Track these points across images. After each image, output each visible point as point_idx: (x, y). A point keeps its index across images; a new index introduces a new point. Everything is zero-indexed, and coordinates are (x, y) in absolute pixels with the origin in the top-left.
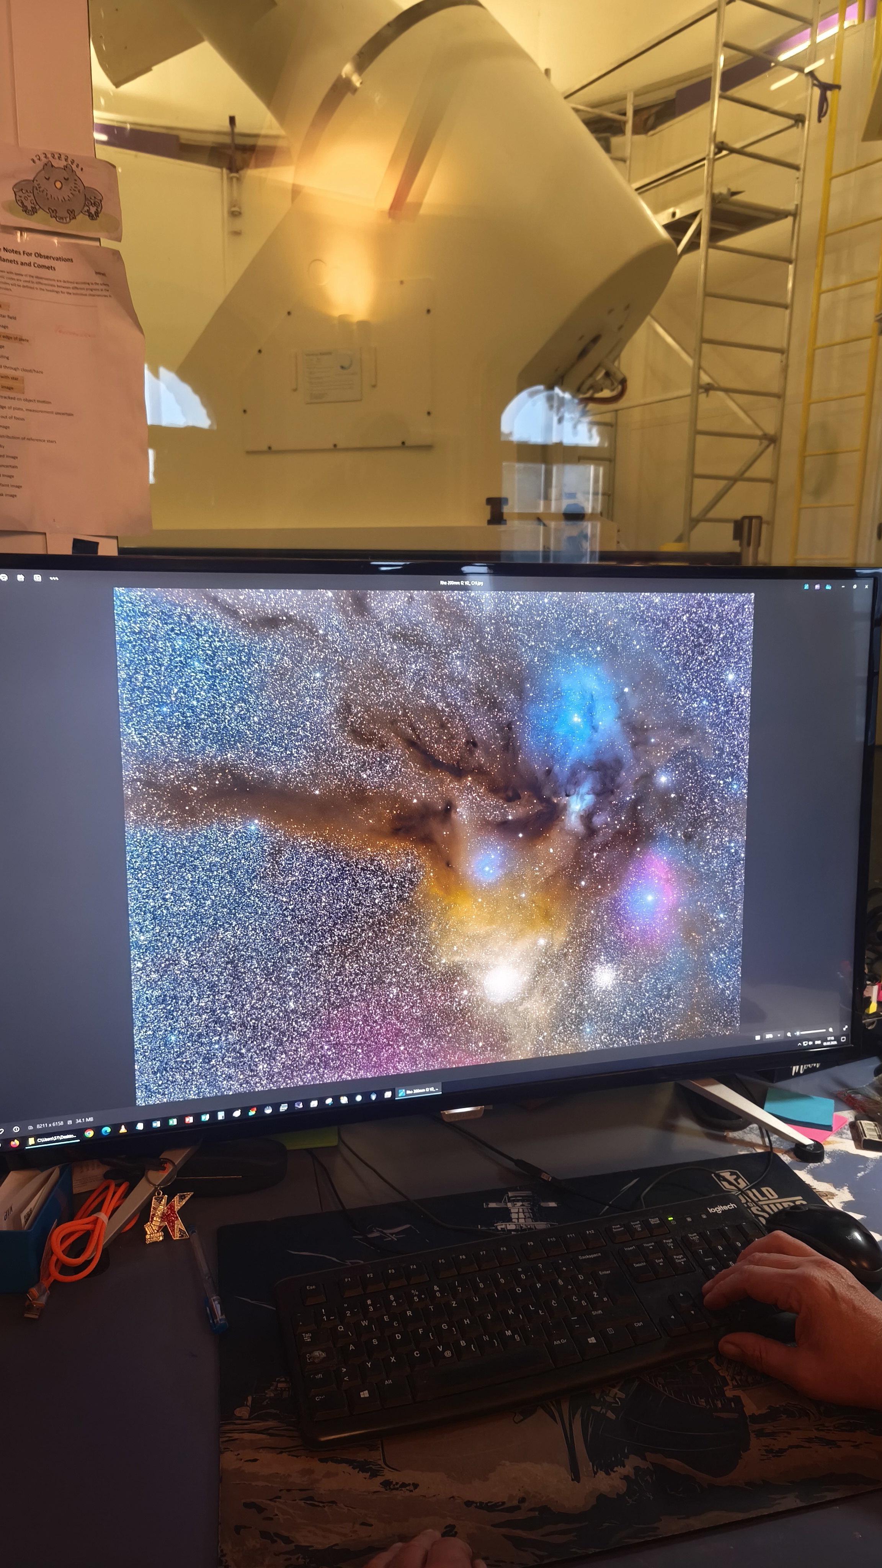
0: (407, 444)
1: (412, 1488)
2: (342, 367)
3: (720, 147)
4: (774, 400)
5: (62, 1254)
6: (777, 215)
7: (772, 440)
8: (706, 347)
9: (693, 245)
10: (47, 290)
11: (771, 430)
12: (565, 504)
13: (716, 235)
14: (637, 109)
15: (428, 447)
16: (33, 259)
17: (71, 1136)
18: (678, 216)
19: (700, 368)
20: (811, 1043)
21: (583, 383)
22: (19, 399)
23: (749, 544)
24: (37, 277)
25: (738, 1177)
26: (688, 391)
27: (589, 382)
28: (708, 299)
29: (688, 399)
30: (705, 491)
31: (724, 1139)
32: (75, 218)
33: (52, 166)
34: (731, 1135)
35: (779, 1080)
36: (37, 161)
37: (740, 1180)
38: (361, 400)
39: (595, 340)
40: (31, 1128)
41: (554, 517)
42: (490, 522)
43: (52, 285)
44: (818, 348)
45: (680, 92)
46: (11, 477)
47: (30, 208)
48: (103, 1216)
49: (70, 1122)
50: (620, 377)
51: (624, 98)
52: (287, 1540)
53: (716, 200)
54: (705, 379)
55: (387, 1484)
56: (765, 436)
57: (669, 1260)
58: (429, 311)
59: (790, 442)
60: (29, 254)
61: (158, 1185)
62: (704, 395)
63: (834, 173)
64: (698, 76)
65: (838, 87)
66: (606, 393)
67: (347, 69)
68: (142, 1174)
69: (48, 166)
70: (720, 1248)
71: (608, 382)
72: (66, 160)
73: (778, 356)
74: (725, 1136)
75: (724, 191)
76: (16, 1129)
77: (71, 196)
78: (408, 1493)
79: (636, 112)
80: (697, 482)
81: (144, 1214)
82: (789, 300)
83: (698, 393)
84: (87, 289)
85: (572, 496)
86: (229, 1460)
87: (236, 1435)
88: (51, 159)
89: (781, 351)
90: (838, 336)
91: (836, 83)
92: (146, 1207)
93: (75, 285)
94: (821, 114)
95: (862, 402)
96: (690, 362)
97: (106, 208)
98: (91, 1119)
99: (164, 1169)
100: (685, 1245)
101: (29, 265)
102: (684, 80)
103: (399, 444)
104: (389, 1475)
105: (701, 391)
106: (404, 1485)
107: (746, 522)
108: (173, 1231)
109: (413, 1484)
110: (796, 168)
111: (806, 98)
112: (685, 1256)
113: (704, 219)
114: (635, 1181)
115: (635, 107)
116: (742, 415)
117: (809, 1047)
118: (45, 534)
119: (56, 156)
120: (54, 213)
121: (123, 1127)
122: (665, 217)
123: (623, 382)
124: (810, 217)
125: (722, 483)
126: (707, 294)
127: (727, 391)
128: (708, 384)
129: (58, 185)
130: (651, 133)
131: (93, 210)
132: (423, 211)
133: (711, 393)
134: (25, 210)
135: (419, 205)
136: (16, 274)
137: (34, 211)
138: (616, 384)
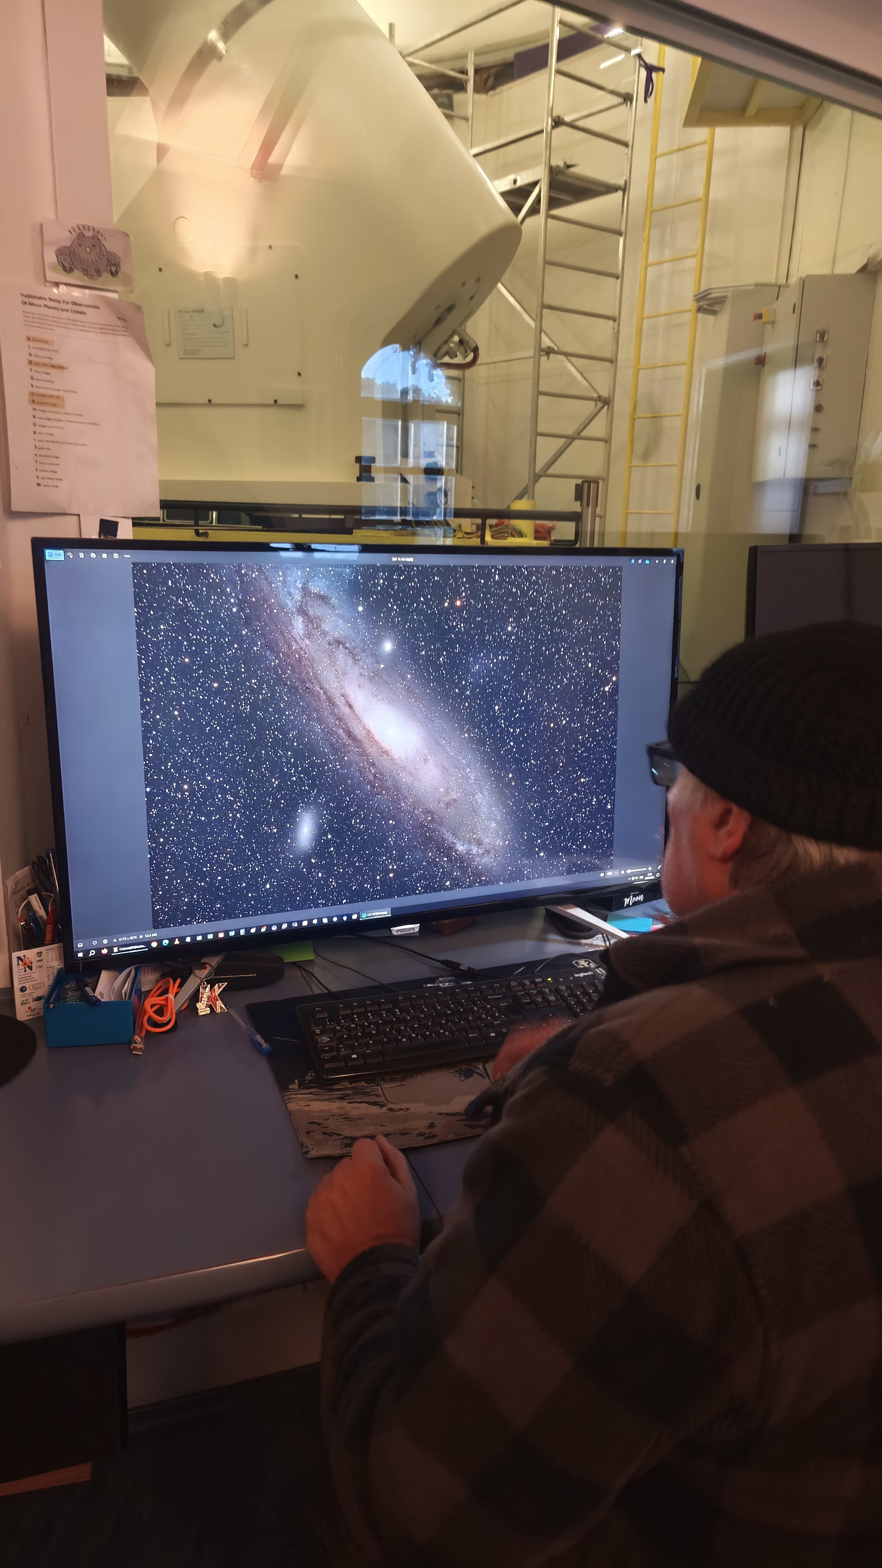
0: (279, 402)
1: (406, 1110)
2: (215, 326)
3: (558, 122)
4: (608, 364)
5: (153, 1014)
6: (610, 189)
7: (606, 402)
8: (545, 311)
9: (534, 210)
10: (81, 330)
11: (605, 394)
12: (424, 462)
13: (553, 203)
14: (477, 68)
15: (299, 407)
16: (70, 307)
17: (143, 946)
18: (519, 184)
19: (541, 330)
20: (637, 878)
21: (439, 349)
22: (61, 413)
23: (588, 505)
24: (73, 320)
25: (590, 963)
26: (531, 353)
27: (444, 349)
28: (547, 266)
29: (532, 360)
30: (546, 448)
31: (580, 944)
32: (101, 275)
33: (84, 236)
34: (584, 941)
35: (616, 910)
36: (73, 232)
37: (591, 964)
38: (233, 358)
39: (450, 309)
40: (115, 940)
41: (414, 470)
42: (359, 479)
43: (84, 326)
44: (647, 318)
45: (518, 56)
46: (55, 472)
47: (68, 268)
48: (171, 996)
49: (141, 937)
50: (473, 345)
51: (465, 56)
52: (338, 1135)
53: (553, 172)
54: (546, 342)
55: (390, 1110)
56: (600, 398)
57: (546, 1000)
58: (297, 276)
59: (622, 404)
60: (67, 303)
61: (204, 978)
62: (546, 357)
63: (659, 152)
64: (535, 42)
65: (663, 70)
66: (458, 360)
67: (213, 35)
68: (191, 972)
69: (81, 236)
70: (579, 993)
71: (462, 349)
72: (94, 231)
73: (611, 323)
74: (580, 943)
75: (561, 164)
76: (105, 941)
77: (97, 258)
78: (404, 1112)
79: (477, 71)
80: (539, 439)
81: (195, 997)
82: (620, 272)
83: (540, 356)
84: (110, 330)
85: (431, 454)
86: (292, 1106)
87: (293, 1096)
88: (83, 230)
89: (614, 320)
90: (663, 310)
91: (661, 65)
92: (197, 991)
93: (101, 326)
94: (648, 93)
95: (683, 370)
96: (532, 324)
97: (124, 268)
98: (155, 935)
99: (206, 968)
100: (557, 991)
101: (67, 311)
102: (522, 44)
103: (272, 402)
104: (390, 1106)
105: (542, 353)
106: (401, 1109)
107: (586, 485)
108: (216, 1007)
109: (406, 1109)
110: (626, 145)
111: (634, 80)
112: (555, 997)
113: (543, 189)
114: (522, 968)
115: (475, 66)
116: (579, 377)
117: (635, 881)
118: (79, 515)
119: (86, 228)
120: (86, 272)
121: (177, 939)
122: (505, 184)
123: (476, 350)
124: (637, 190)
125: (562, 441)
126: (547, 262)
127: (566, 355)
128: (549, 348)
129: (88, 250)
130: (491, 93)
131: (113, 269)
132: (284, 172)
133: (551, 355)
134: (65, 269)
135: (280, 166)
136: (58, 318)
137: (71, 270)
138: (469, 351)
